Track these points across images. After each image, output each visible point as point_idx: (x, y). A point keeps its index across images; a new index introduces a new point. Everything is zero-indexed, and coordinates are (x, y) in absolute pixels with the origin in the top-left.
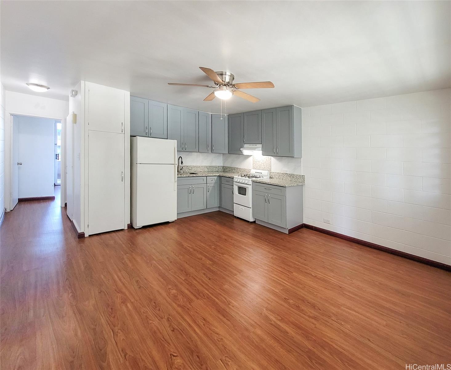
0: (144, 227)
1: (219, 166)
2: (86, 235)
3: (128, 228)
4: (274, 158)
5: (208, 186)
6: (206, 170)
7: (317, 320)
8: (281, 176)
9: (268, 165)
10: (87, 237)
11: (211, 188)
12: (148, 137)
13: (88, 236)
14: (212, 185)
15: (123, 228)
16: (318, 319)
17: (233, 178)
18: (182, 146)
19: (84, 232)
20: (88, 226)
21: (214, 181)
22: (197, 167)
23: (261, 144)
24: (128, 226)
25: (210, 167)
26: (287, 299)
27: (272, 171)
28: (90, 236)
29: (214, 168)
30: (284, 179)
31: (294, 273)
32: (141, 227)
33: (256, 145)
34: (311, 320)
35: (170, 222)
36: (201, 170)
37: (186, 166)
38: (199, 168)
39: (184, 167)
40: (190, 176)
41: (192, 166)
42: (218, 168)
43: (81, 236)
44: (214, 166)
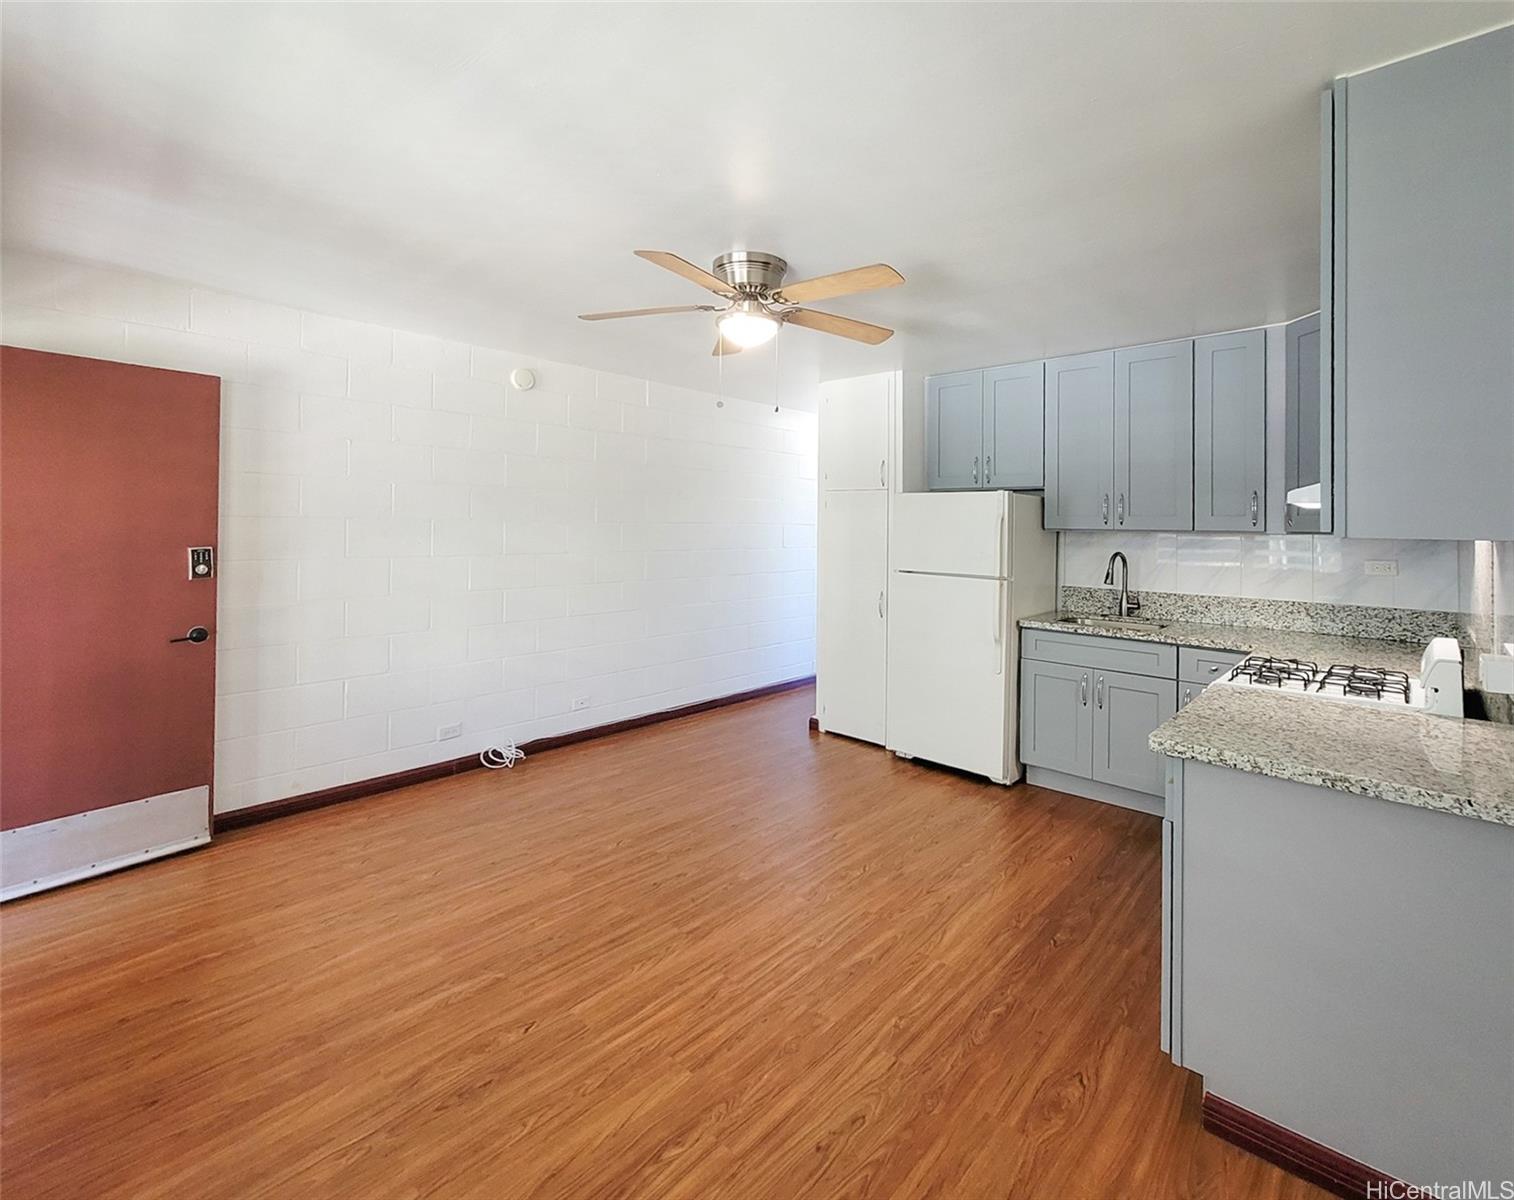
2: (822, 729)
7: (398, 1088)
10: (822, 733)
13: (824, 732)
16: (400, 1090)
18: (1104, 507)
19: (818, 720)
22: (1237, 604)
25: (1334, 609)
26: (527, 1030)
28: (828, 733)
31: (685, 1076)
32: (910, 757)
34: (410, 1070)
35: (994, 780)
36: (1265, 623)
37: (1172, 597)
38: (1252, 608)
39: (1161, 600)
40: (1079, 631)
41: (1205, 599)
42: (1406, 620)
43: (814, 725)
44: (1366, 609)
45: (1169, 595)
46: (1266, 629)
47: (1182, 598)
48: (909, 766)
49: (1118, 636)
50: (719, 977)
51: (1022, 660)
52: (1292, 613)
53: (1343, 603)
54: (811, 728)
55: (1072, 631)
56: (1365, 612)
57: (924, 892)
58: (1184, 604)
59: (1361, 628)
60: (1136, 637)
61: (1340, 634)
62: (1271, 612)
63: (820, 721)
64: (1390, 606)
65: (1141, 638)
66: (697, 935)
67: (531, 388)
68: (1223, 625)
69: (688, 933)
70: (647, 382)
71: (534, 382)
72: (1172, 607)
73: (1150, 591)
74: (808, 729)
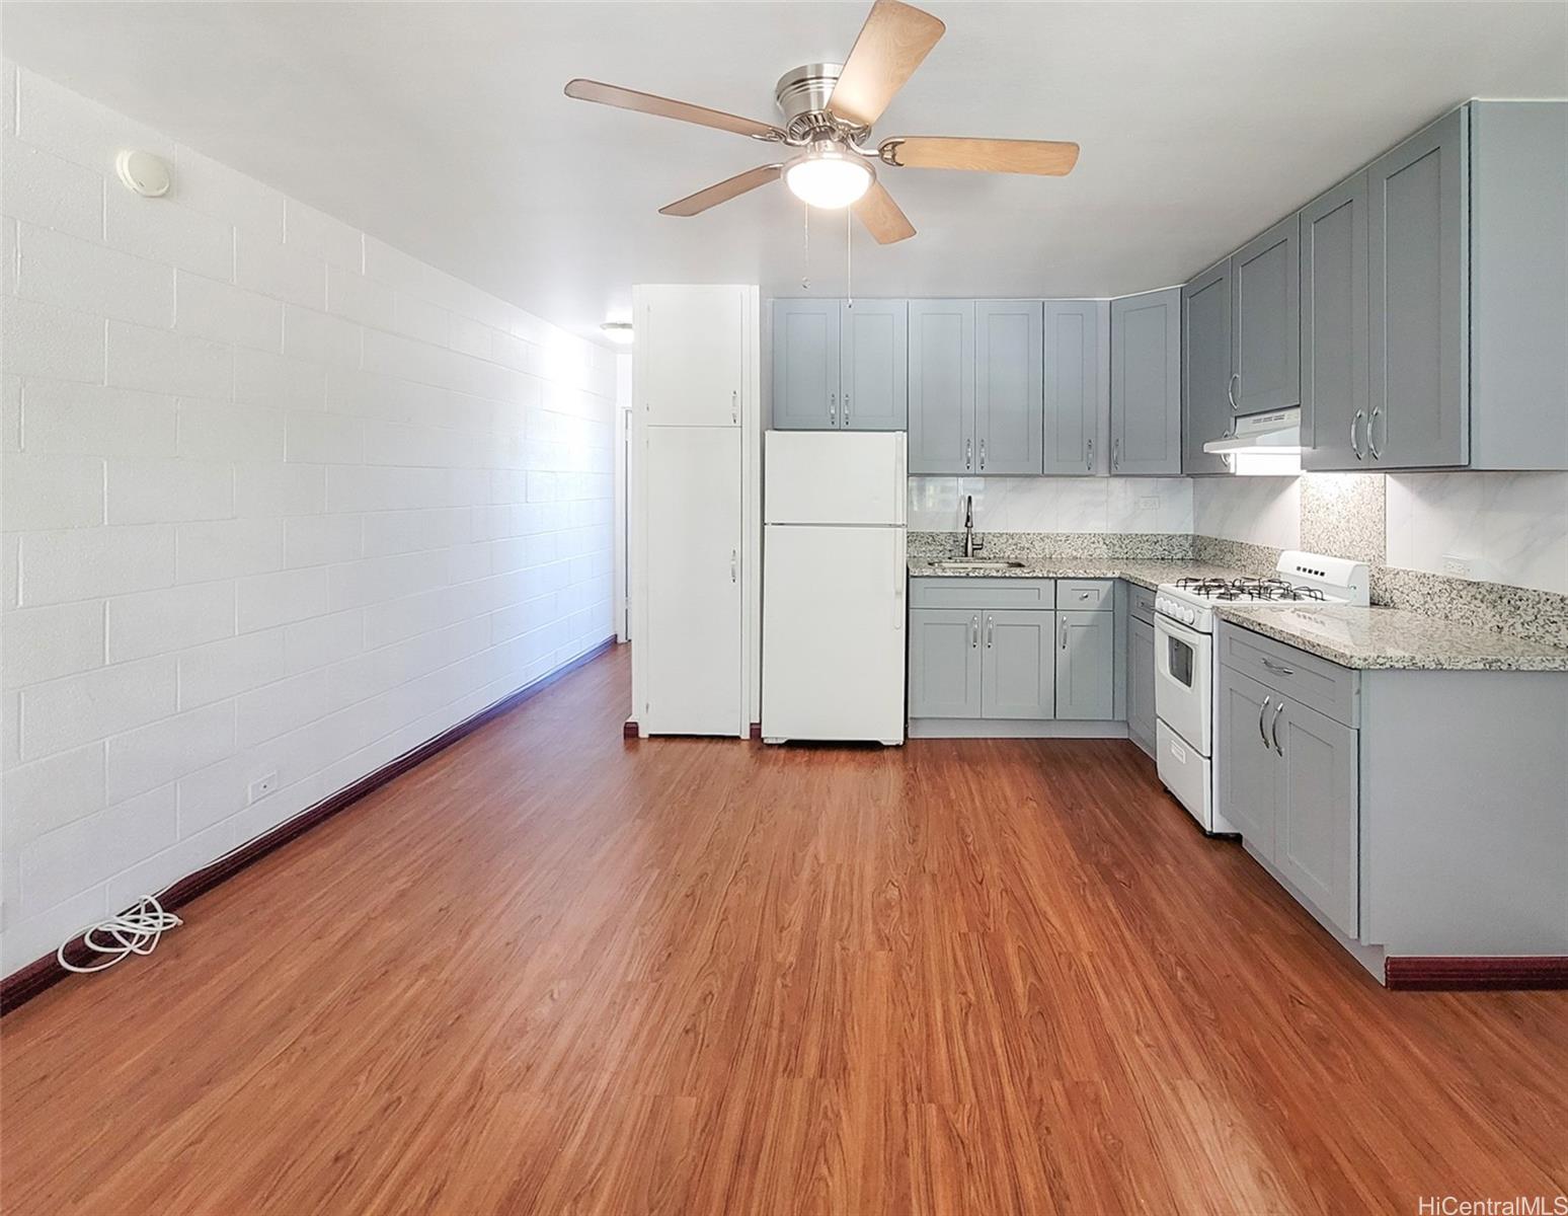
0: (792, 745)
1: (1170, 537)
2: (643, 733)
3: (751, 735)
4: (1398, 479)
5: (1063, 622)
6: (1102, 551)
8: (1436, 599)
9: (1371, 524)
10: (644, 739)
11: (1075, 636)
12: (840, 430)
13: (647, 736)
14: (1086, 618)
15: (736, 734)
17: (1156, 592)
18: (967, 452)
19: (636, 723)
20: (647, 708)
21: (1094, 602)
22: (1055, 538)
23: (1298, 406)
24: (751, 730)
25: (1121, 538)
27: (1390, 565)
28: (652, 736)
29: (1146, 546)
30: (1457, 615)
32: (783, 741)
33: (1281, 418)
35: (885, 743)
36: (1075, 554)
37: (1004, 536)
38: (1066, 541)
39: (996, 539)
40: (971, 574)
41: (1031, 536)
42: (1165, 543)
43: (631, 732)
44: (1141, 536)
45: (1002, 535)
46: (1076, 558)
47: (1012, 536)
48: (782, 752)
49: (1007, 575)
50: (933, 1109)
51: (911, 611)
52: (1093, 543)
53: (1127, 533)
54: (626, 736)
55: (964, 575)
56: (1141, 538)
57: (978, 886)
58: (1014, 542)
59: (1138, 551)
60: (1023, 575)
61: (1125, 557)
62: (1079, 543)
63: (640, 725)
64: (1155, 533)
65: (1027, 575)
66: (835, 1068)
67: (162, 196)
68: (1044, 558)
69: (822, 1073)
70: (363, 236)
71: (167, 185)
72: (1004, 546)
73: (986, 532)
74: (622, 737)
